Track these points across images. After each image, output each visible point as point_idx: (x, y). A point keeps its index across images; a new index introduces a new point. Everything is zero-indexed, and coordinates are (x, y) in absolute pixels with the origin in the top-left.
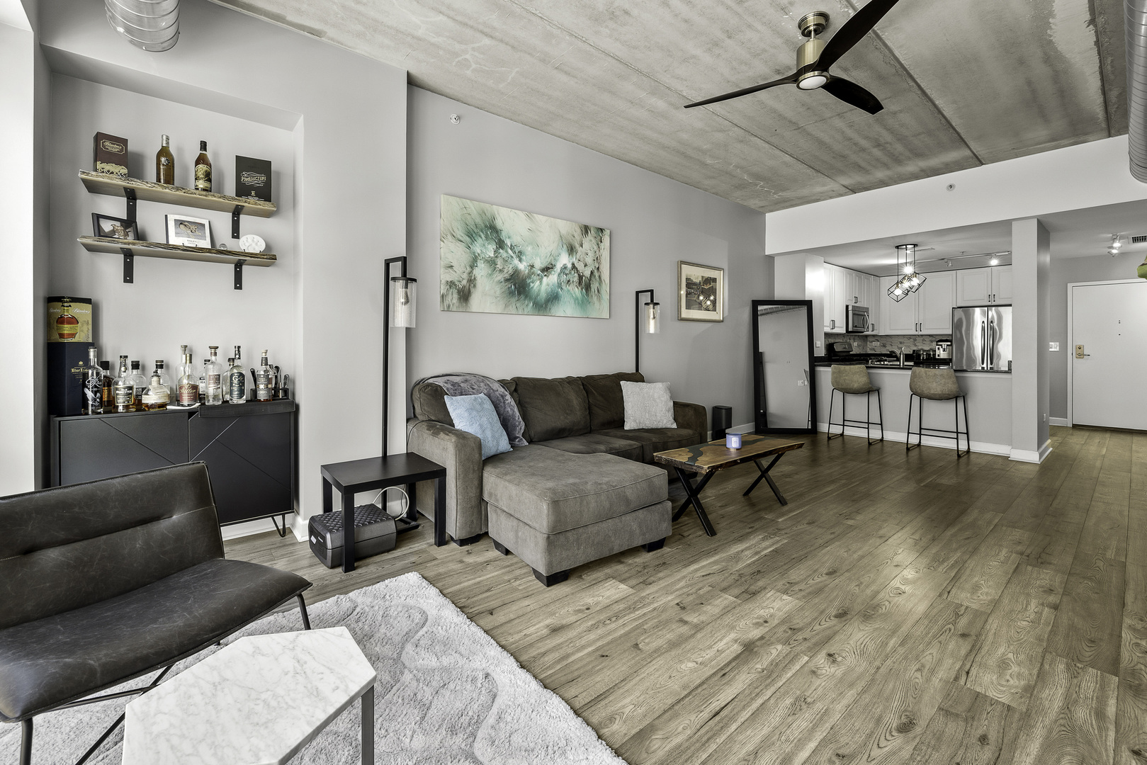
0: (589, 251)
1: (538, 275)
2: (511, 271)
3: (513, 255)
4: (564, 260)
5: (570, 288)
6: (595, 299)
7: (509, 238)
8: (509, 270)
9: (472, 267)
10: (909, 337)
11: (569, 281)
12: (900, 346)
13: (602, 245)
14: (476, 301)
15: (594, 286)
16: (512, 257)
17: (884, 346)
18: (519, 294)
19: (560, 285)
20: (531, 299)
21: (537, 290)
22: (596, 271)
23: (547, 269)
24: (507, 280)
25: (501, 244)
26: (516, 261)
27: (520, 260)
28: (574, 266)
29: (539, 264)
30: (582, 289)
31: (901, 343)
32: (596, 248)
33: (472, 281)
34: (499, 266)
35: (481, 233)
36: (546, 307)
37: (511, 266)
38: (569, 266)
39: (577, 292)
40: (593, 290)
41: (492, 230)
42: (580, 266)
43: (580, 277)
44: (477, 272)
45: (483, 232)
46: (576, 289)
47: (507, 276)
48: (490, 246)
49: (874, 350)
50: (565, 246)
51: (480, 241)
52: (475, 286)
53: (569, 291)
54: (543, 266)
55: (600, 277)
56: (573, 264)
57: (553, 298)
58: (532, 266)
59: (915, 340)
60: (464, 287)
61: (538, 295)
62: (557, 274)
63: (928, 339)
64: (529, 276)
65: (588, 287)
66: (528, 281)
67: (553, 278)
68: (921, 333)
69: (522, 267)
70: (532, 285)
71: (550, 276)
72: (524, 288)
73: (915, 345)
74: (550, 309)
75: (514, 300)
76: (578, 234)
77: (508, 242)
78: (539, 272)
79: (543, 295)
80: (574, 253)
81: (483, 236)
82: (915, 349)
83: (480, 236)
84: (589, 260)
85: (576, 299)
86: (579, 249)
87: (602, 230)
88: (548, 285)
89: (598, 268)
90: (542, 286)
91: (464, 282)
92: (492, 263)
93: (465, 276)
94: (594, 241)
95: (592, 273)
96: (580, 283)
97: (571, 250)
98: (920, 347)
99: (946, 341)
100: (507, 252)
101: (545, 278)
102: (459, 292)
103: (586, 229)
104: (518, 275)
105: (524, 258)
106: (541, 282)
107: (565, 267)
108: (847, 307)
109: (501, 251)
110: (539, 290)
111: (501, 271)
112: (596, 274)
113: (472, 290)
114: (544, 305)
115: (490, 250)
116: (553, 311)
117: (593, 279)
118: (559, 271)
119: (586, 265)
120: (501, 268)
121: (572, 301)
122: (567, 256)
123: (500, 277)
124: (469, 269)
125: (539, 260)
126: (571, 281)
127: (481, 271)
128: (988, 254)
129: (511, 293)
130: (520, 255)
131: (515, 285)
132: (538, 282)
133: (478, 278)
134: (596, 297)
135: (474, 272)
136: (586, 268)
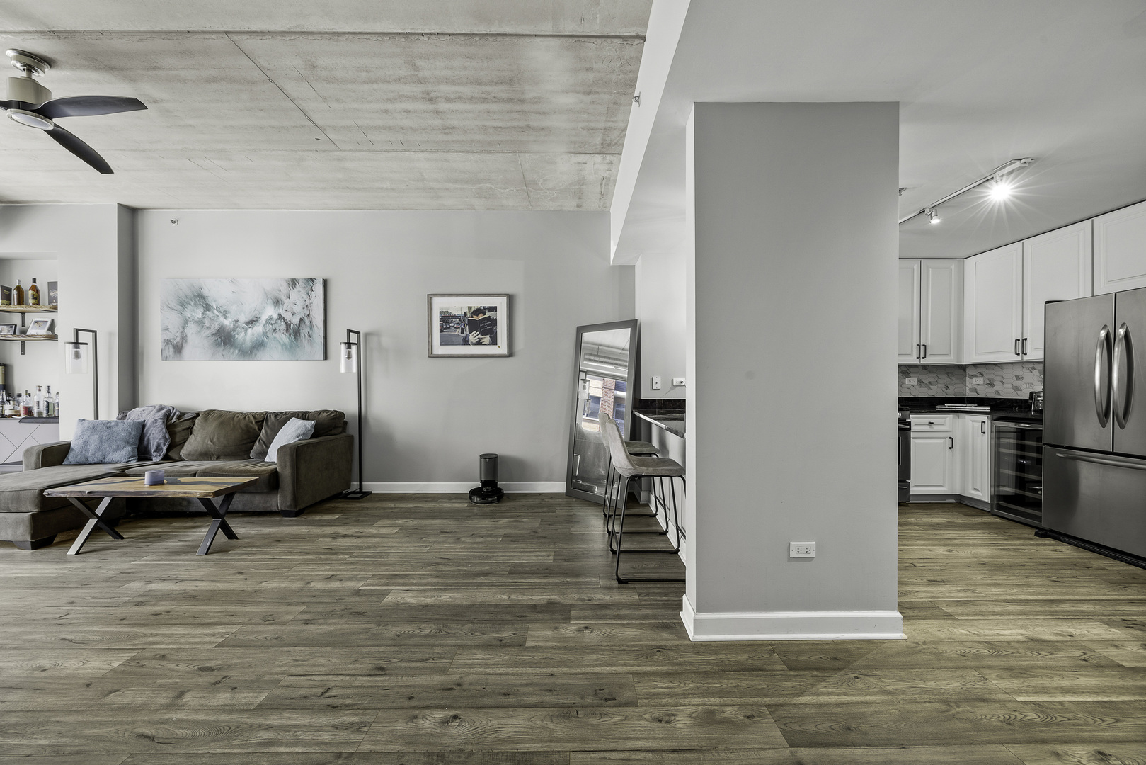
0: (297, 301)
1: (243, 328)
2: (217, 327)
3: (218, 314)
4: (271, 312)
5: (277, 335)
7: (215, 301)
8: (215, 326)
9: (183, 328)
11: (275, 330)
13: (312, 293)
14: (188, 352)
15: (304, 331)
16: (218, 316)
18: (225, 345)
19: (265, 334)
20: (236, 347)
21: (242, 341)
22: (306, 318)
23: (251, 322)
24: (213, 335)
25: (208, 307)
26: (222, 319)
27: (225, 318)
28: (280, 316)
29: (243, 319)
30: (290, 335)
32: (305, 297)
33: (184, 338)
34: (207, 324)
35: (190, 302)
36: (252, 353)
37: (217, 323)
38: (275, 316)
39: (285, 338)
40: (302, 335)
41: (200, 299)
42: (288, 316)
43: (288, 326)
44: (187, 331)
45: (192, 301)
46: (284, 336)
47: (214, 331)
48: (197, 310)
50: (270, 301)
51: (189, 308)
52: (187, 342)
53: (275, 338)
54: (248, 320)
55: (310, 322)
56: (280, 315)
57: (258, 345)
58: (237, 321)
60: (178, 343)
61: (243, 343)
62: (262, 325)
64: (234, 330)
65: (297, 333)
66: (233, 333)
67: (258, 329)
69: (228, 323)
70: (237, 336)
71: (255, 328)
72: (230, 340)
74: (256, 354)
75: (220, 349)
76: (284, 288)
77: (214, 305)
78: (244, 325)
79: (248, 344)
80: (281, 305)
81: (192, 304)
83: (189, 304)
84: (298, 309)
85: (283, 345)
86: (286, 301)
87: (312, 280)
88: (253, 335)
89: (308, 315)
90: (247, 337)
91: (178, 340)
92: (200, 323)
93: (179, 334)
94: (302, 291)
95: (301, 320)
96: (287, 330)
97: (277, 302)
100: (213, 313)
101: (250, 330)
102: (174, 347)
103: (294, 282)
104: (223, 329)
105: (229, 315)
106: (246, 333)
107: (271, 318)
109: (208, 312)
110: (244, 340)
112: (307, 320)
113: (184, 344)
114: (252, 351)
115: (198, 314)
116: (258, 356)
117: (302, 325)
118: (264, 322)
119: (294, 314)
120: (208, 325)
121: (279, 347)
122: (273, 308)
123: (208, 333)
124: (181, 329)
125: (243, 315)
126: (278, 330)
127: (191, 330)
129: (217, 345)
130: (225, 314)
131: (221, 338)
132: (243, 334)
133: (189, 335)
134: (306, 342)
135: (186, 331)
136: (294, 316)
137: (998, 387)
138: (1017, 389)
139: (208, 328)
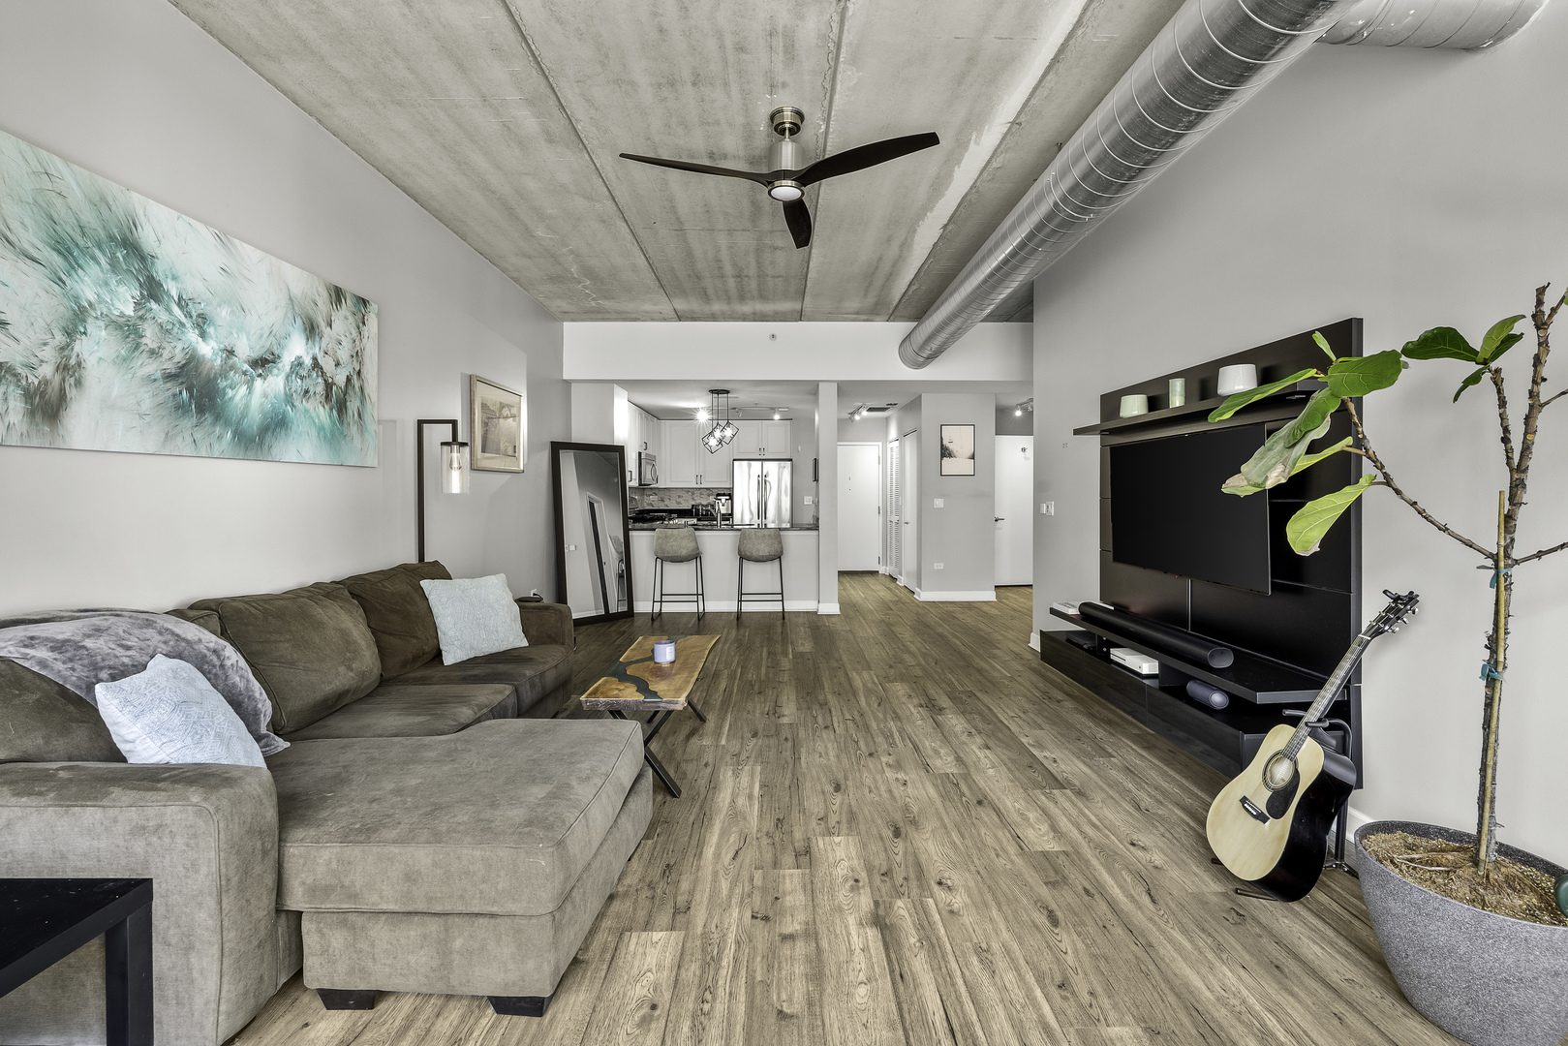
0: (343, 338)
1: (245, 373)
2: (180, 357)
3: (182, 320)
4: (297, 348)
5: (309, 406)
6: (354, 429)
7: (175, 278)
8: (174, 355)
9: (70, 333)
10: (688, 490)
11: (307, 392)
12: (679, 500)
13: (365, 329)
14: (81, 421)
15: (353, 405)
16: (182, 325)
17: (663, 501)
18: (201, 410)
19: (289, 399)
20: (227, 423)
21: (241, 406)
22: (355, 377)
23: (263, 363)
24: (169, 377)
25: (152, 290)
26: (192, 336)
27: (203, 335)
28: (316, 364)
29: (245, 350)
30: (331, 409)
31: (679, 497)
32: (355, 333)
33: (70, 369)
34: (150, 337)
35: (97, 253)
36: (261, 443)
37: (180, 346)
38: (308, 361)
39: (323, 414)
40: (350, 412)
41: (128, 251)
42: (327, 364)
43: (329, 386)
44: (82, 347)
45: (100, 248)
46: (321, 408)
47: (170, 367)
48: (122, 289)
49: (651, 505)
50: (299, 320)
51: (93, 270)
52: (79, 383)
53: (306, 411)
54: (255, 355)
55: (362, 389)
56: (315, 359)
57: (276, 425)
58: (231, 353)
59: (693, 494)
60: (46, 382)
61: (244, 415)
62: (283, 375)
63: (706, 492)
64: (224, 373)
65: (341, 407)
66: (222, 384)
67: (274, 384)
68: (701, 486)
69: (207, 350)
70: (230, 393)
71: (270, 378)
72: (212, 399)
73: (694, 499)
74: (270, 447)
75: (188, 423)
76: (323, 299)
78: (246, 367)
79: (255, 418)
80: (317, 339)
81: (103, 260)
82: (694, 503)
83: (94, 258)
84: (344, 354)
85: (321, 429)
86: (326, 331)
87: (364, 302)
88: (265, 396)
89: (359, 373)
90: (253, 397)
91: (47, 371)
92: (128, 330)
93: (49, 354)
94: (351, 319)
95: (349, 380)
96: (327, 397)
97: (311, 330)
98: (698, 502)
99: (724, 495)
100: (168, 310)
101: (258, 382)
102: (28, 395)
103: (337, 295)
104: (197, 367)
105: (211, 330)
106: (250, 388)
107: (298, 364)
108: (640, 454)
109: (153, 305)
110: (247, 406)
111: (154, 353)
112: (356, 382)
113: (71, 393)
115: (124, 299)
116: (275, 451)
117: (350, 392)
118: (287, 368)
119: (337, 364)
120: (154, 346)
121: (314, 432)
122: (304, 341)
123: (152, 368)
124: (60, 338)
125: (245, 339)
126: (311, 393)
127: (96, 347)
128: (772, 409)
129: (181, 408)
130: (202, 323)
131: (189, 389)
132: (243, 389)
133: (90, 362)
134: (355, 427)
135: (77, 347)
136: (339, 369)
137: (667, 502)
138: (679, 503)
139: (153, 353)
